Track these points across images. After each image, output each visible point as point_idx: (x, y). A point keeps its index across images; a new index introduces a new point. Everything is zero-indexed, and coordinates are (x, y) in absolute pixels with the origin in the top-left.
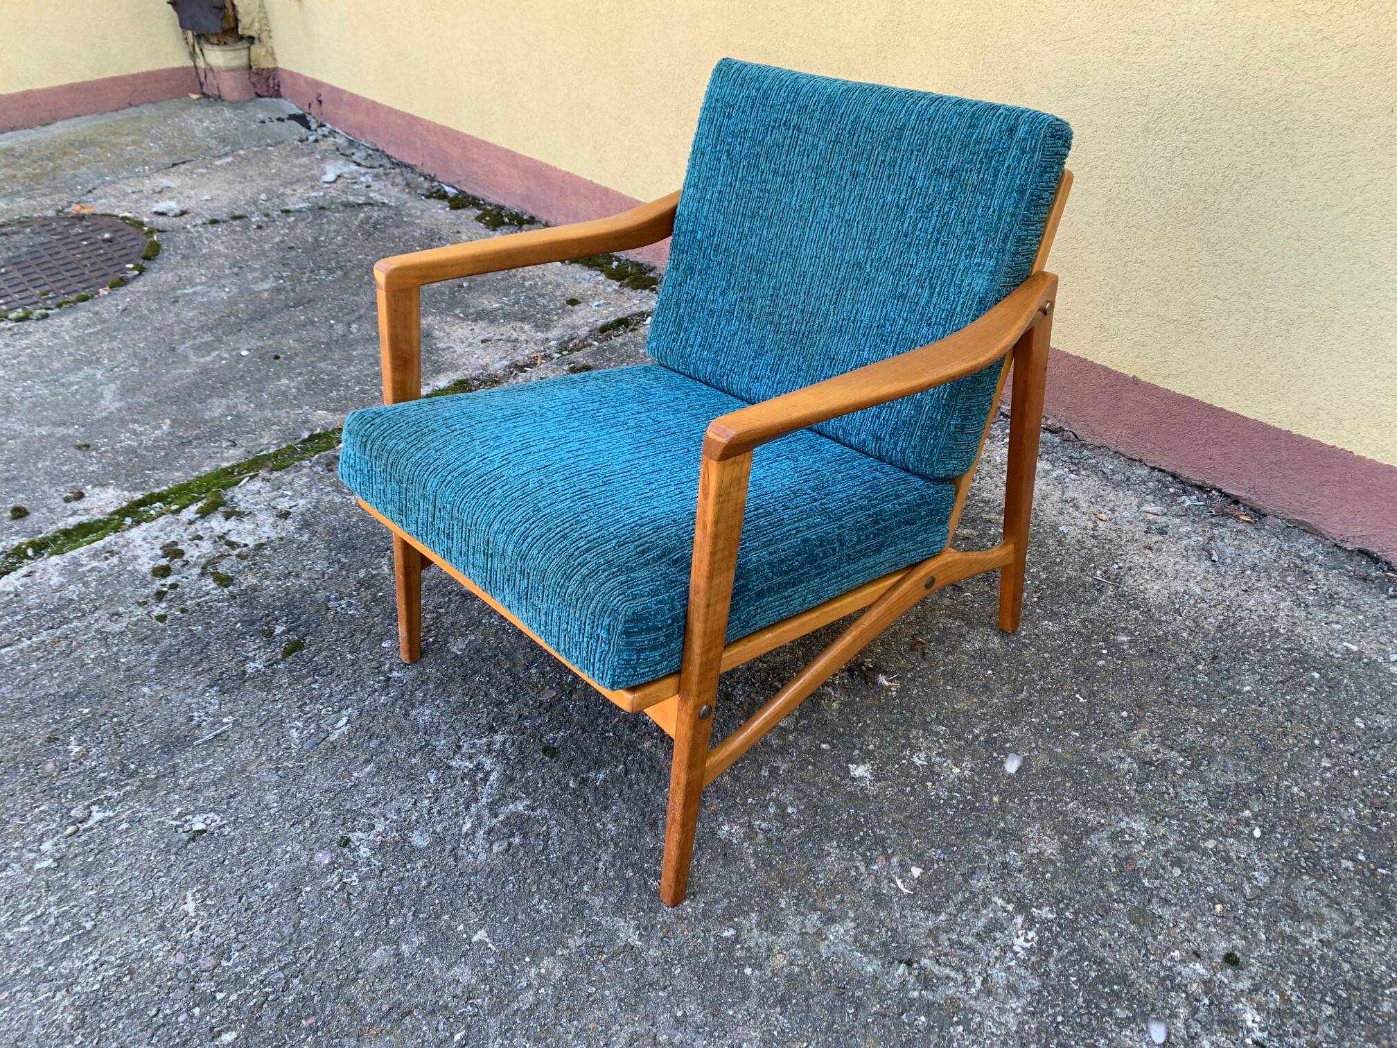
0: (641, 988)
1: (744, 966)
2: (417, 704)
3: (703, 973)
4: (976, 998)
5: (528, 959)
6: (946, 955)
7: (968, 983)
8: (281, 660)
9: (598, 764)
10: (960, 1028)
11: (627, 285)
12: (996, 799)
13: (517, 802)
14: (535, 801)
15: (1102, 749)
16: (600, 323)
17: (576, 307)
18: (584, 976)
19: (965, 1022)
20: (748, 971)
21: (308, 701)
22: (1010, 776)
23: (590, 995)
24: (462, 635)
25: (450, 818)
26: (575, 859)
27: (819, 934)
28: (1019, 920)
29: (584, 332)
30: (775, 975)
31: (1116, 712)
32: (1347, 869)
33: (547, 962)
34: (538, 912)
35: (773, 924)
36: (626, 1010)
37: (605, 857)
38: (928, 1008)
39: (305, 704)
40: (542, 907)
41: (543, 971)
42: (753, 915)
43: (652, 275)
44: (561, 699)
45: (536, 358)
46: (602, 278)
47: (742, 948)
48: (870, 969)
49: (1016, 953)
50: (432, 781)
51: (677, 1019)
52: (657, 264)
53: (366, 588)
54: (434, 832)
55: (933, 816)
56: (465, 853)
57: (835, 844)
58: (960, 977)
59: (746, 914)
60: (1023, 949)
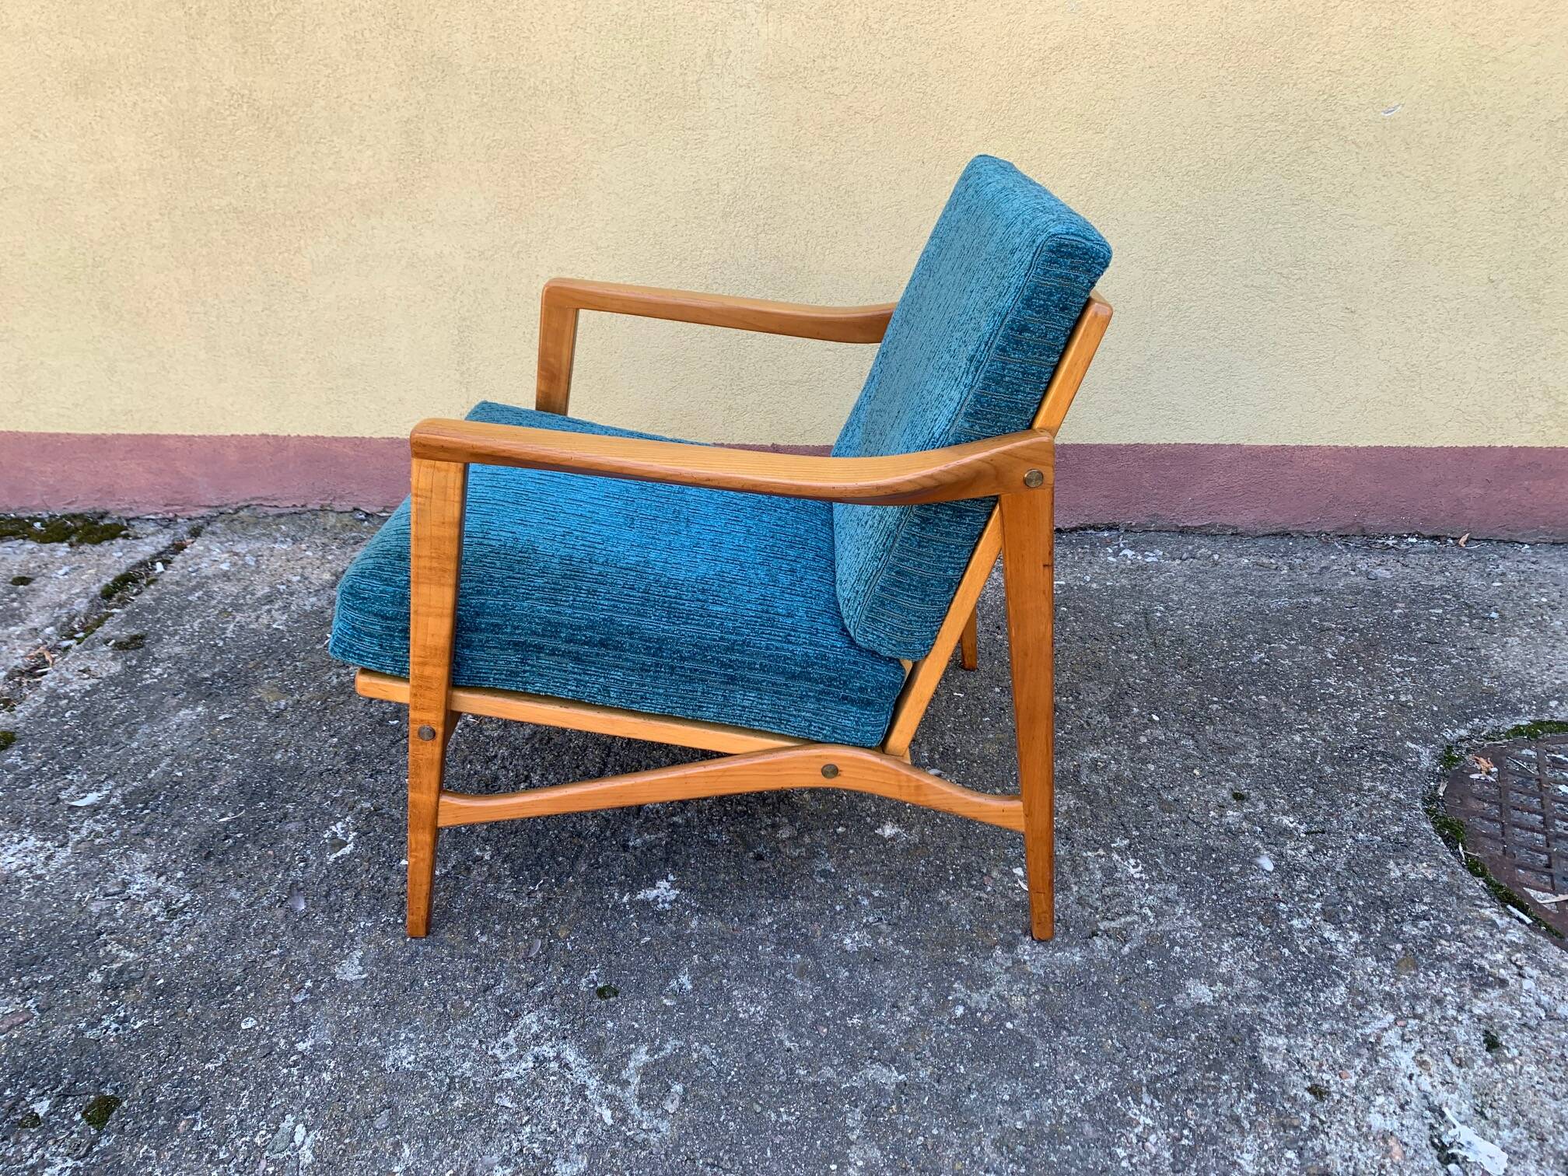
0: (953, 1106)
1: (1002, 1024)
2: (381, 1052)
3: (980, 1054)
4: (1160, 923)
5: (833, 1167)
6: (1108, 910)
7: (1145, 918)
8: (99, 1134)
9: (672, 972)
10: (1177, 949)
11: (81, 542)
13: (633, 1056)
14: (653, 1041)
16: (96, 589)
17: (33, 585)
18: (899, 1135)
19: (1174, 943)
20: (1009, 1025)
21: (215, 1147)
23: (924, 1145)
24: (345, 957)
25: (580, 1121)
26: (759, 1057)
27: (1017, 962)
28: (1116, 857)
29: (81, 605)
30: (1030, 1013)
32: (1217, 710)
33: (854, 1154)
34: (788, 1123)
35: (980, 981)
36: (966, 1131)
37: (783, 1036)
38: (1141, 953)
39: (214, 1152)
40: (785, 1117)
41: (860, 1163)
42: (956, 985)
43: (107, 522)
44: (550, 944)
45: (41, 656)
46: (30, 545)
47: (983, 1014)
48: (1077, 959)
49: (1140, 879)
50: (509, 1105)
51: (1010, 1103)
52: (109, 507)
53: (127, 989)
54: (579, 1146)
55: (977, 827)
56: (643, 1135)
57: (942, 892)
58: (1136, 918)
59: (950, 988)
60: (1141, 872)
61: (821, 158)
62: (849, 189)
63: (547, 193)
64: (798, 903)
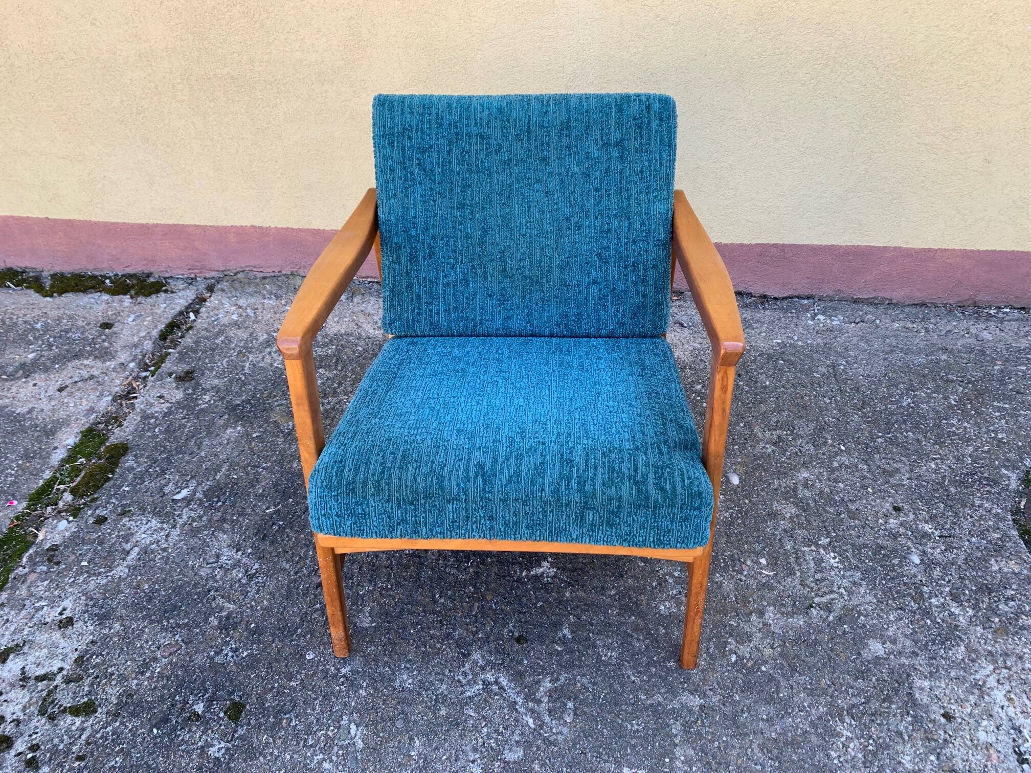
0: (733, 721)
1: (759, 668)
2: (392, 677)
3: (747, 688)
4: (851, 599)
5: (667, 760)
6: (819, 589)
7: (842, 596)
8: (237, 726)
9: (557, 626)
10: (862, 618)
11: (137, 294)
12: (747, 501)
13: (542, 684)
14: (552, 674)
15: (754, 448)
16: (155, 333)
17: (114, 329)
18: (704, 741)
19: (860, 614)
20: (763, 668)
21: (306, 737)
22: (738, 486)
23: (719, 747)
24: (360, 611)
25: (516, 726)
26: (617, 686)
27: (765, 625)
28: (822, 551)
29: (148, 345)
30: (775, 660)
31: (738, 426)
32: (882, 443)
33: (678, 752)
34: (637, 731)
35: (744, 638)
36: (742, 739)
37: (630, 672)
38: (840, 620)
39: (306, 740)
40: (636, 727)
41: (682, 758)
42: (730, 640)
43: (152, 280)
44: (482, 605)
45: (130, 384)
46: (106, 297)
47: (748, 660)
48: (801, 623)
49: (837, 567)
50: (473, 714)
51: (767, 720)
52: (152, 270)
53: (233, 630)
54: (517, 742)
55: (736, 529)
56: (554, 737)
57: (718, 575)
58: (836, 596)
59: (726, 643)
60: (838, 563)
61: (635, 50)
62: (653, 71)
63: (446, 70)
64: (630, 581)
